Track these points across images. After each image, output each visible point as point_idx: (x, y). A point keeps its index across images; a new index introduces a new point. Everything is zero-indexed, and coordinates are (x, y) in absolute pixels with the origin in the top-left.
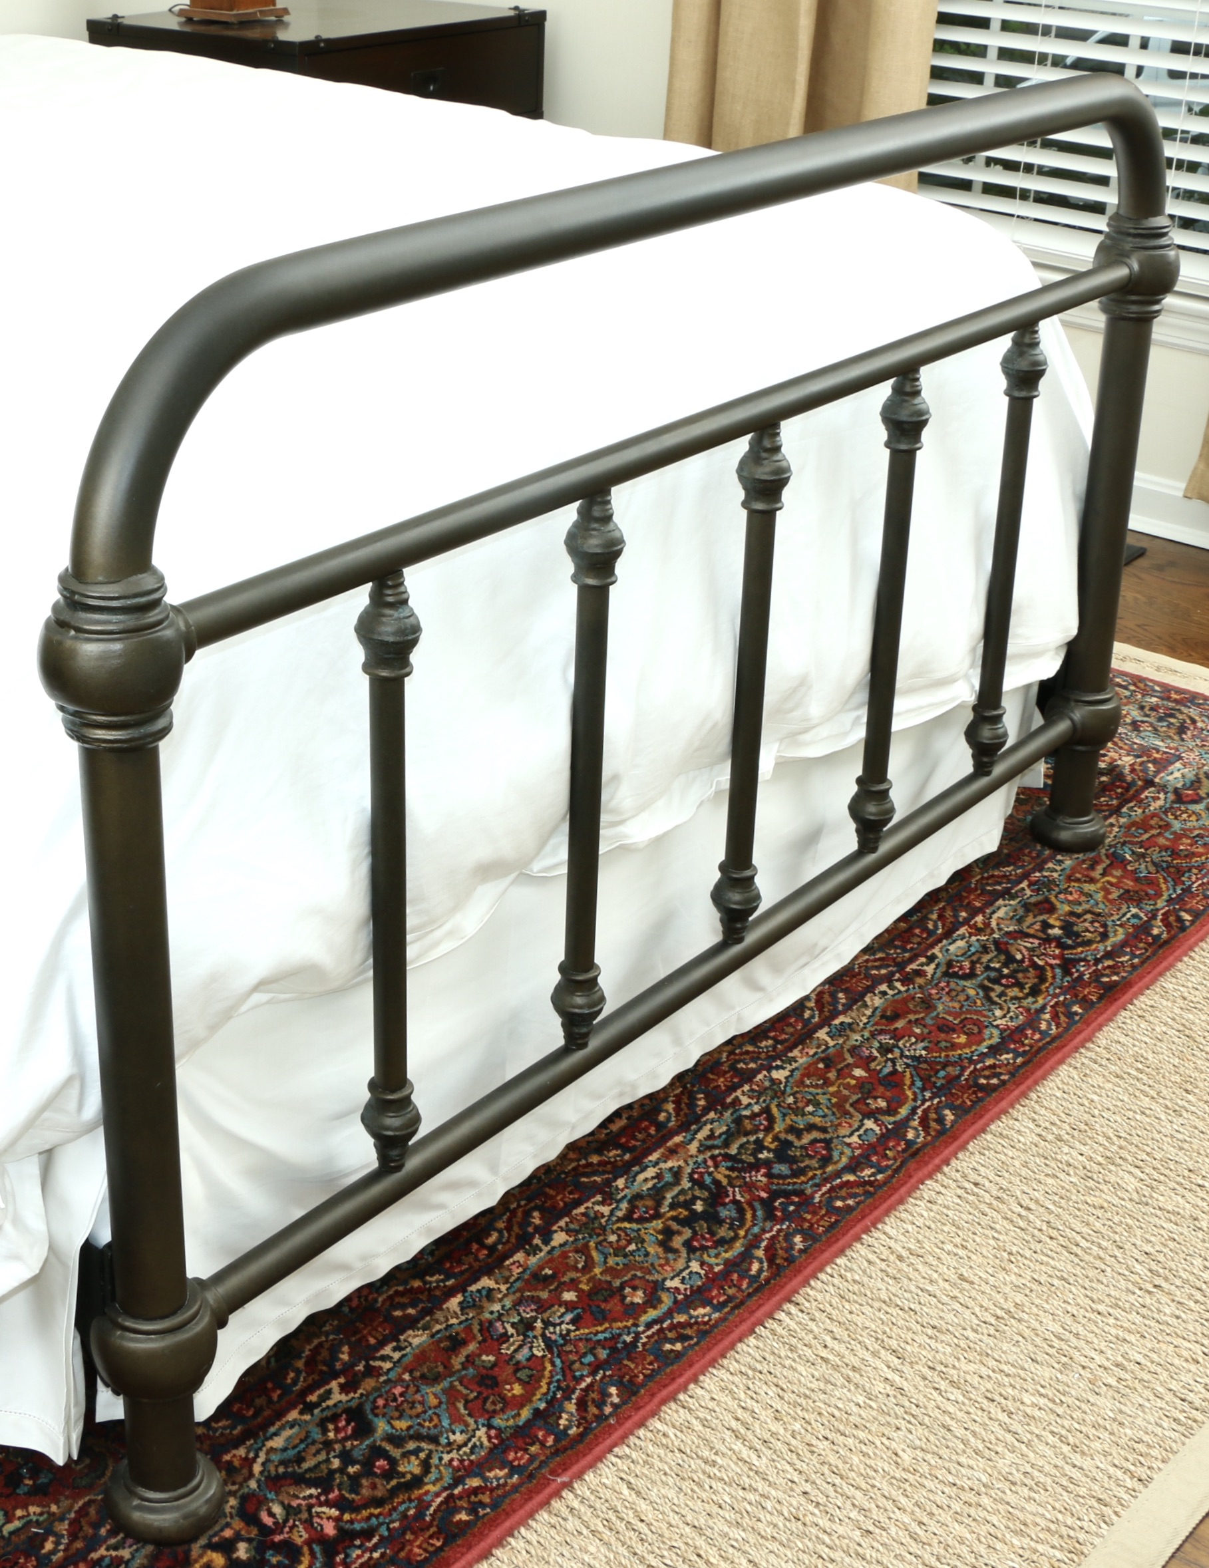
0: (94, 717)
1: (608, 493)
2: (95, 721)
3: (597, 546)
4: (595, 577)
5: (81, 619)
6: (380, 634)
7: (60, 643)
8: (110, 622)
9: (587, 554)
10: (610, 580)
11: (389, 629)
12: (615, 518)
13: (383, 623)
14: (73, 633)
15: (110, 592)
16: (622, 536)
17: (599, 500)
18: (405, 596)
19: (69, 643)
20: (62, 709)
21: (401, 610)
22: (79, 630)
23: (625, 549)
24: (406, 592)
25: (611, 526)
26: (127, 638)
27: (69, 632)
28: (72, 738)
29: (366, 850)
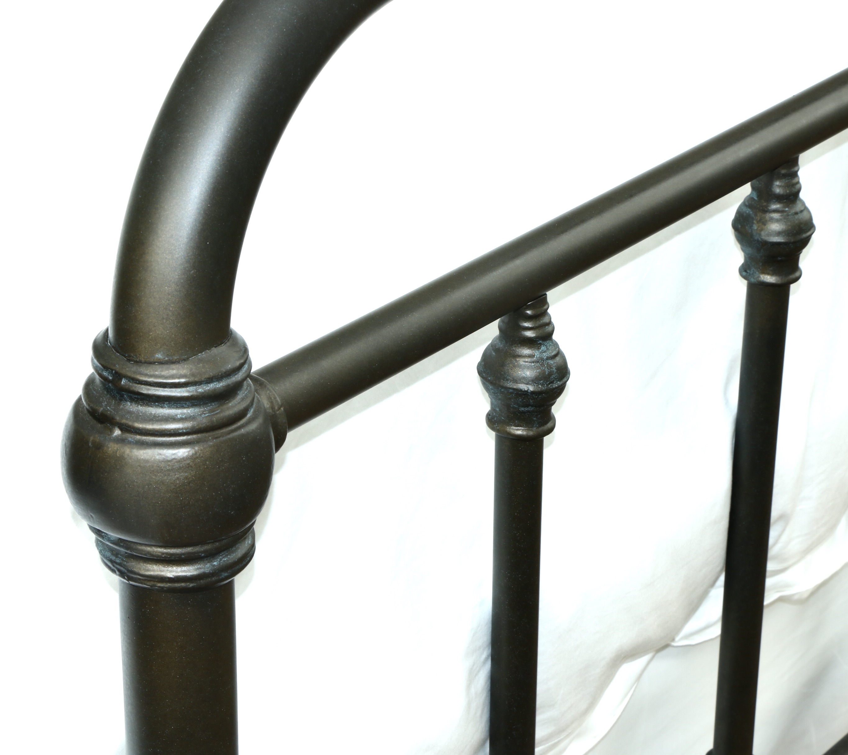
0: (149, 549)
1: (795, 162)
2: (149, 553)
3: (779, 234)
4: (773, 274)
5: (130, 412)
6: (516, 381)
7: (99, 447)
8: (174, 419)
9: (765, 244)
10: (793, 276)
11: (528, 373)
12: (802, 195)
13: (520, 366)
14: (117, 432)
15: (173, 377)
16: (811, 219)
17: (783, 171)
18: (549, 329)
19: (112, 447)
20: (98, 532)
21: (543, 348)
22: (126, 429)
23: (813, 236)
24: (550, 323)
25: (798, 207)
26: (197, 442)
27: (112, 431)
28: (113, 571)
29: (485, 653)
